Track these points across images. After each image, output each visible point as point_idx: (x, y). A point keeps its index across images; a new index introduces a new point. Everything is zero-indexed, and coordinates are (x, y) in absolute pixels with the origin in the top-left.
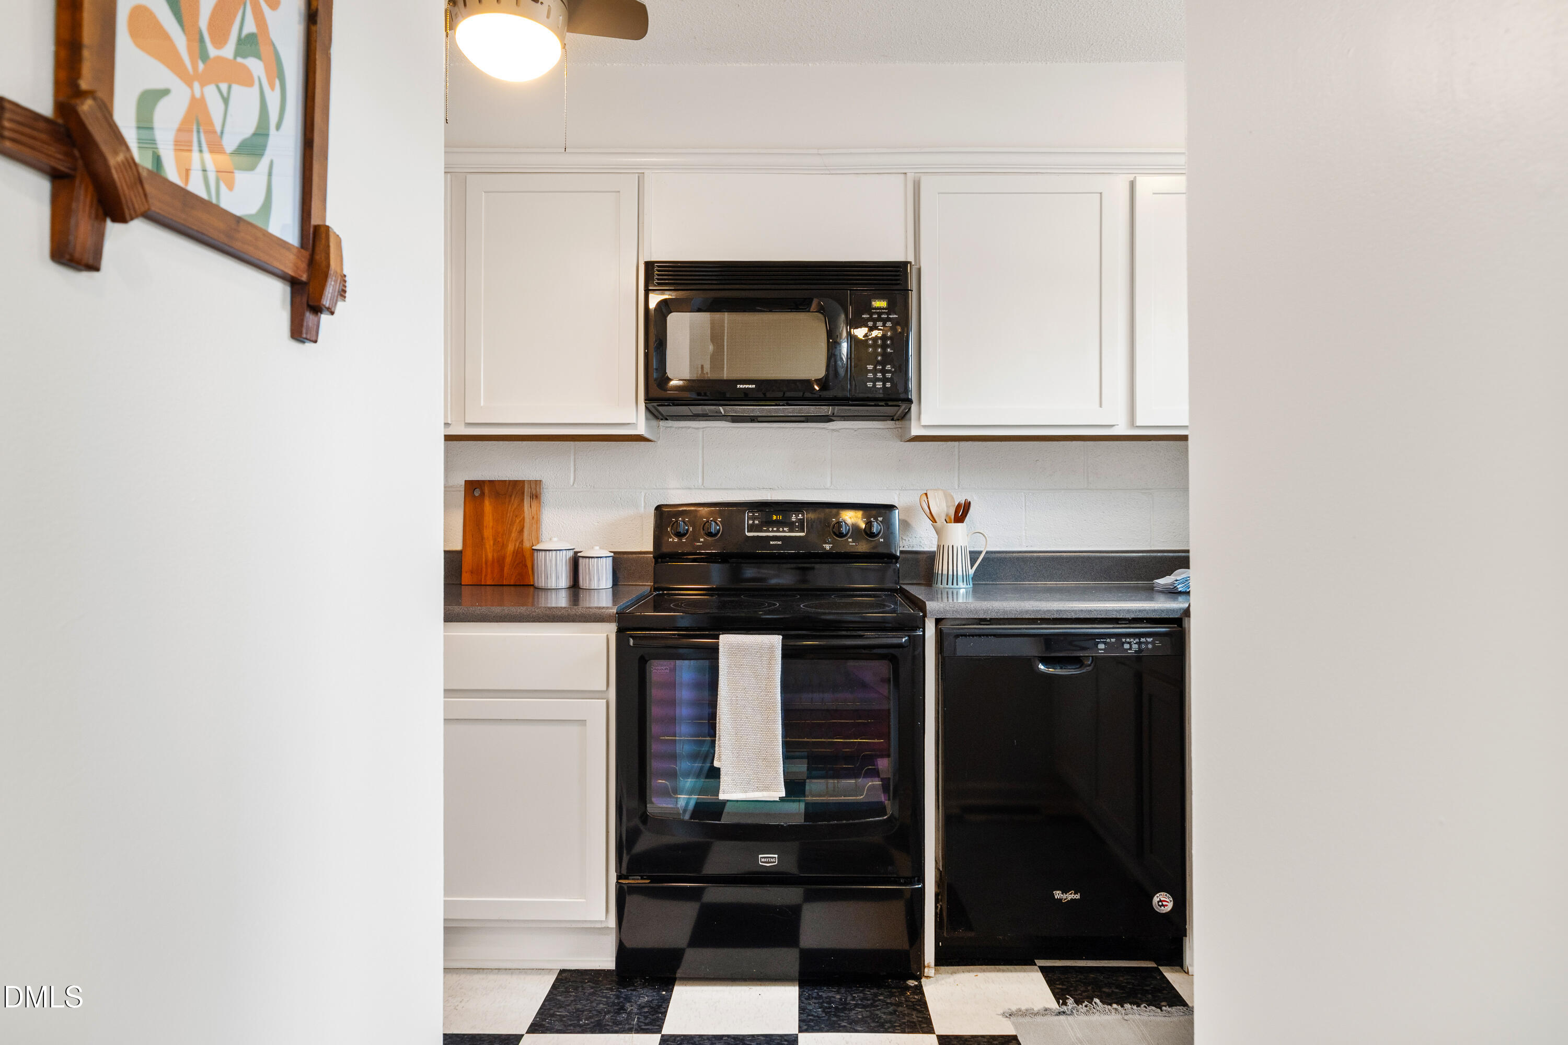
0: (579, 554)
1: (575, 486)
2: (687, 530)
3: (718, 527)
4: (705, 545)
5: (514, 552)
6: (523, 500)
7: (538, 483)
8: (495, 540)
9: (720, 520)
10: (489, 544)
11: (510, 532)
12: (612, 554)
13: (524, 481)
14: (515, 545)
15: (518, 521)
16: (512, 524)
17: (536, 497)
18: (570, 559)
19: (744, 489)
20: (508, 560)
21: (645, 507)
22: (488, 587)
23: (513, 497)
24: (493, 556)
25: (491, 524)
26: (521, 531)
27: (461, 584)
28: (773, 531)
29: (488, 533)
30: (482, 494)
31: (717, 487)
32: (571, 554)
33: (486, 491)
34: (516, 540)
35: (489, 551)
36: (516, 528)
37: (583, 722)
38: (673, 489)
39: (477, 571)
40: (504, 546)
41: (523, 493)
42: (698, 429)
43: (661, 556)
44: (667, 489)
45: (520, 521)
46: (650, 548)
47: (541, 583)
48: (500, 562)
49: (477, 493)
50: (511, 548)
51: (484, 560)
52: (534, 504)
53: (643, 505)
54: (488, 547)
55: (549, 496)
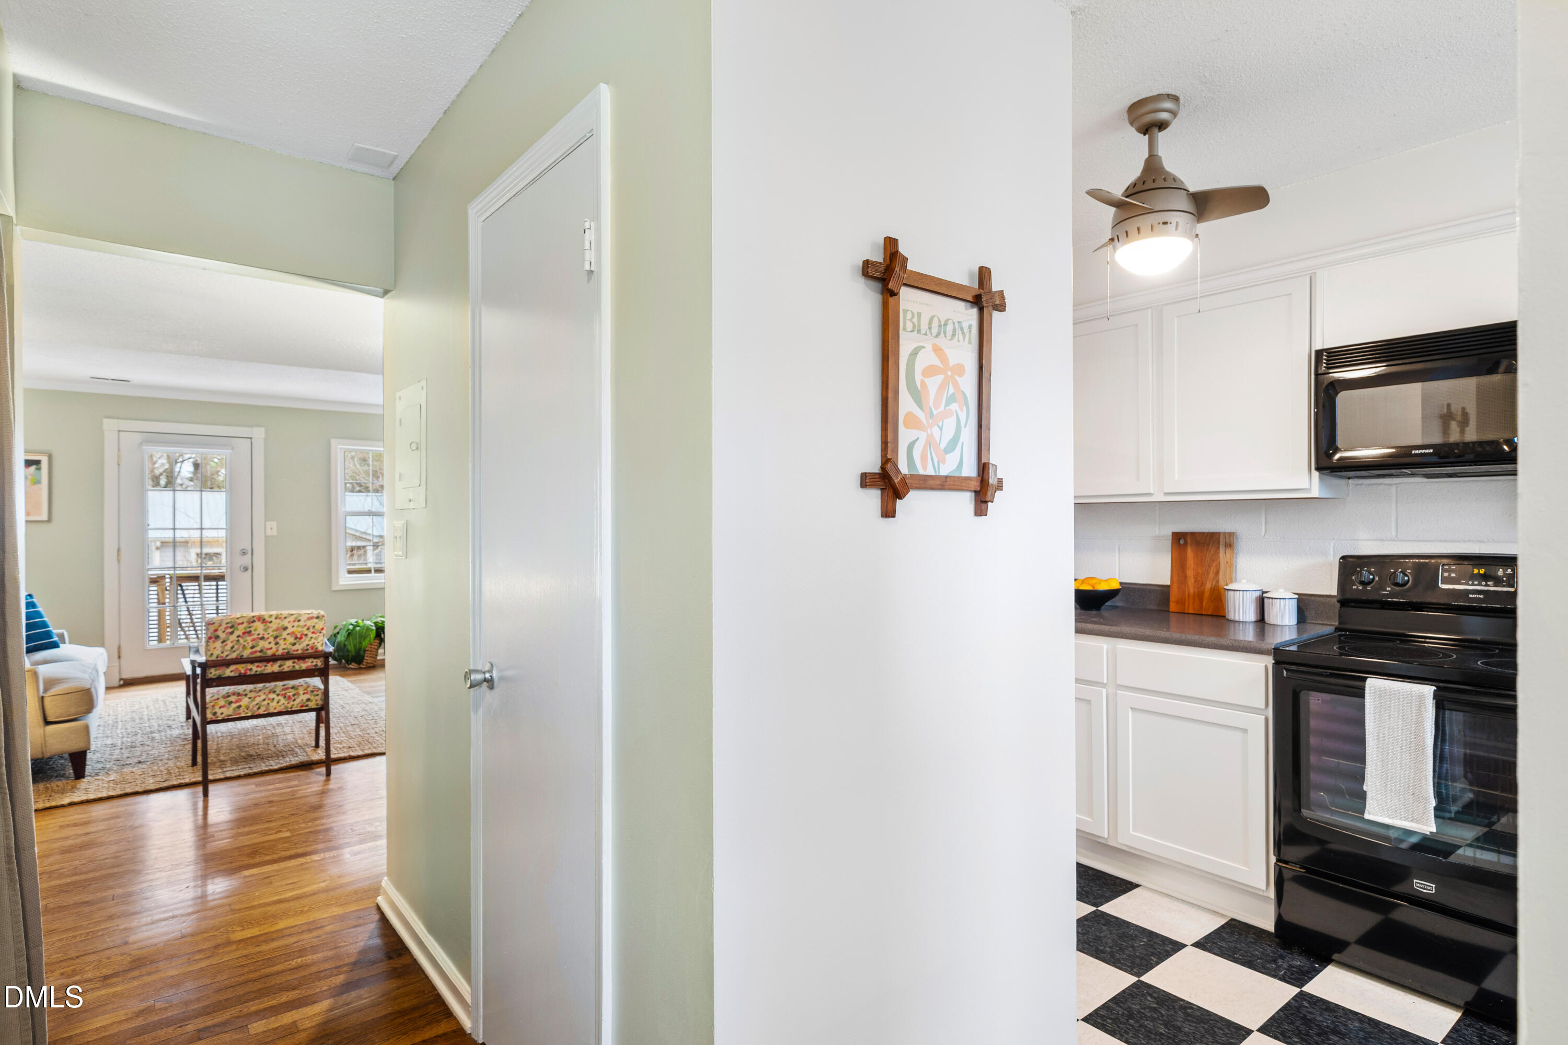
0: (1265, 595)
1: (1266, 536)
2: (1373, 579)
3: (1406, 578)
4: (1392, 594)
5: (1211, 589)
6: (1218, 548)
7: (1231, 535)
8: (1196, 579)
9: (1409, 571)
10: (1191, 582)
11: (1208, 574)
12: (1297, 596)
13: (1219, 533)
14: (1212, 584)
15: (1214, 565)
16: (1210, 567)
17: (1229, 545)
18: (1256, 598)
19: (1445, 541)
20: (1207, 595)
21: (1334, 555)
22: (1191, 615)
23: (1210, 546)
24: (1194, 592)
25: (1192, 566)
26: (1217, 573)
27: (1169, 611)
28: (1473, 584)
29: (1190, 573)
30: (1186, 542)
31: (1412, 539)
32: (1258, 594)
33: (1189, 541)
34: (1213, 580)
35: (1191, 587)
36: (1213, 570)
37: (1245, 731)
38: (1364, 540)
39: (1182, 602)
40: (1203, 584)
41: (1219, 543)
42: (1390, 485)
43: (1346, 601)
44: (1357, 540)
45: (1216, 565)
46: (1334, 591)
47: (1231, 616)
48: (1200, 596)
49: (1182, 542)
50: (1208, 586)
51: (1187, 594)
52: (1228, 551)
53: (1332, 553)
54: (1190, 584)
55: (1242, 544)
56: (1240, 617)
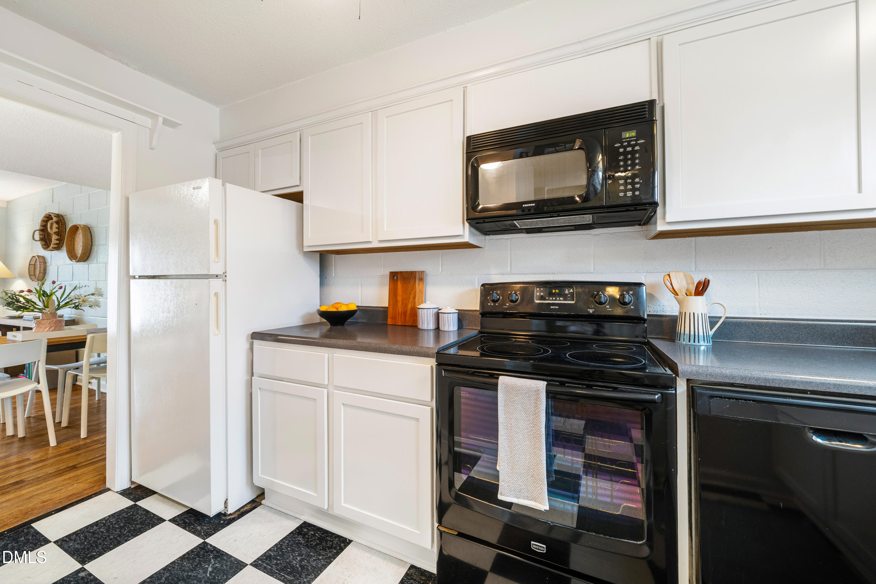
0: (440, 311)
1: (442, 273)
2: (499, 298)
3: (517, 297)
4: (510, 308)
5: (411, 309)
6: (415, 281)
7: (422, 272)
8: (402, 302)
9: (519, 292)
10: (400, 304)
11: (409, 298)
12: (457, 311)
13: (416, 272)
14: (411, 305)
16: (410, 294)
17: (421, 280)
18: (435, 314)
19: (536, 274)
20: (408, 312)
21: (478, 284)
22: (399, 326)
23: (411, 280)
24: (401, 311)
25: (401, 294)
26: (414, 298)
27: (387, 324)
28: (553, 300)
29: (399, 298)
30: (397, 278)
31: (519, 273)
32: (436, 310)
33: (399, 277)
34: (412, 303)
35: (400, 308)
36: (412, 296)
38: (494, 274)
39: (394, 318)
40: (406, 305)
41: (416, 278)
42: (507, 239)
43: (484, 314)
44: (490, 274)
45: (414, 293)
46: (478, 308)
47: (421, 326)
48: (405, 313)
49: (395, 278)
50: (409, 306)
51: (397, 312)
52: (421, 283)
54: (399, 305)
55: (429, 279)
56: (425, 327)
